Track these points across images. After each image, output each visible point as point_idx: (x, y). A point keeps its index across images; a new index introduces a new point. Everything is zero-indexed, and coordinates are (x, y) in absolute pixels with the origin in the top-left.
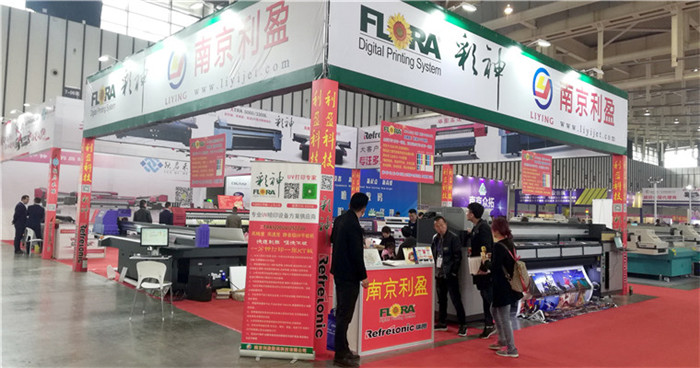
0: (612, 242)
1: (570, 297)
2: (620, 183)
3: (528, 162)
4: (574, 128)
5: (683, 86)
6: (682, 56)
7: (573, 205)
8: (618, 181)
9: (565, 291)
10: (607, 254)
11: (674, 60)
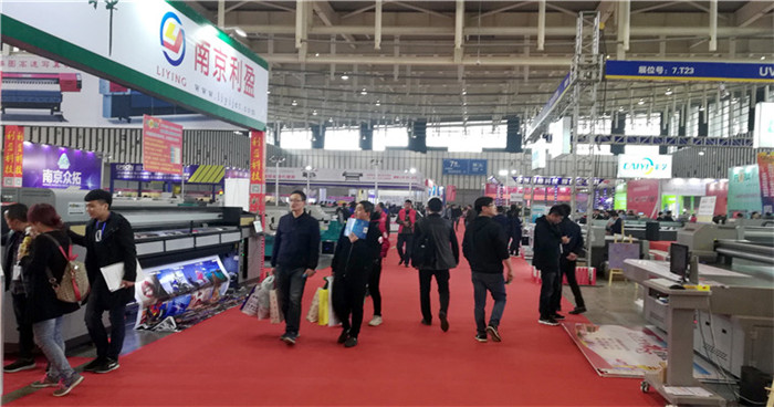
0: (251, 226)
1: (204, 294)
2: (259, 162)
3: (153, 130)
4: (211, 95)
5: (303, 68)
6: (305, 38)
7: (186, 182)
8: (257, 159)
9: (198, 287)
10: (246, 240)
11: (298, 40)
